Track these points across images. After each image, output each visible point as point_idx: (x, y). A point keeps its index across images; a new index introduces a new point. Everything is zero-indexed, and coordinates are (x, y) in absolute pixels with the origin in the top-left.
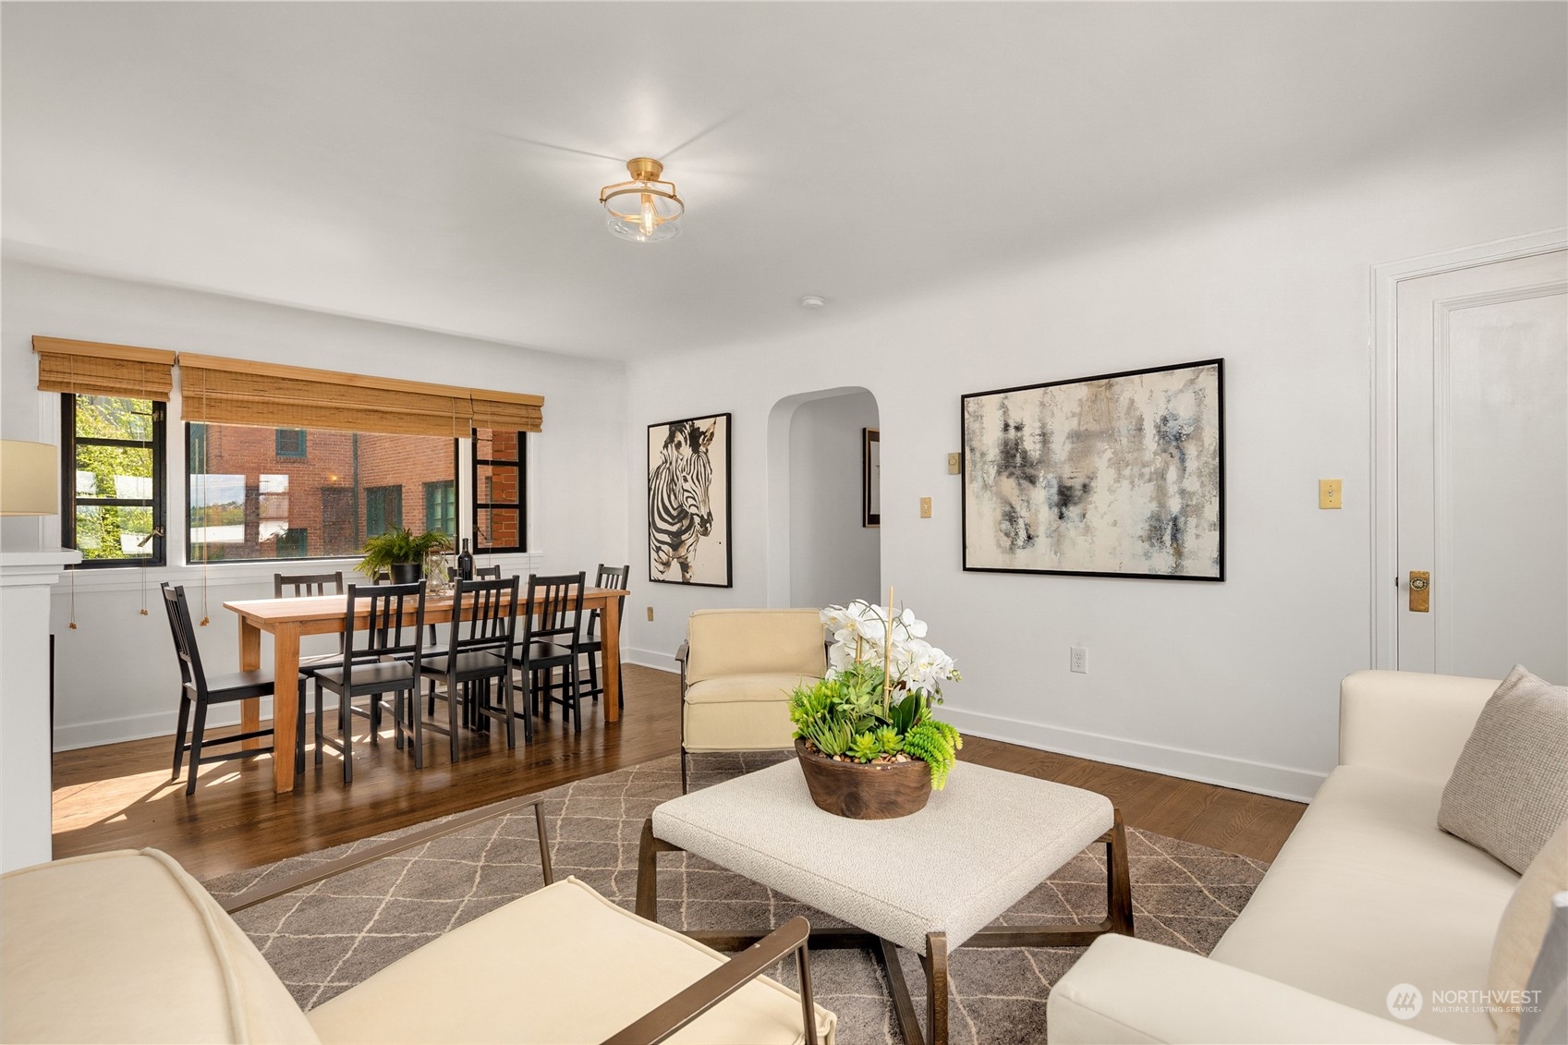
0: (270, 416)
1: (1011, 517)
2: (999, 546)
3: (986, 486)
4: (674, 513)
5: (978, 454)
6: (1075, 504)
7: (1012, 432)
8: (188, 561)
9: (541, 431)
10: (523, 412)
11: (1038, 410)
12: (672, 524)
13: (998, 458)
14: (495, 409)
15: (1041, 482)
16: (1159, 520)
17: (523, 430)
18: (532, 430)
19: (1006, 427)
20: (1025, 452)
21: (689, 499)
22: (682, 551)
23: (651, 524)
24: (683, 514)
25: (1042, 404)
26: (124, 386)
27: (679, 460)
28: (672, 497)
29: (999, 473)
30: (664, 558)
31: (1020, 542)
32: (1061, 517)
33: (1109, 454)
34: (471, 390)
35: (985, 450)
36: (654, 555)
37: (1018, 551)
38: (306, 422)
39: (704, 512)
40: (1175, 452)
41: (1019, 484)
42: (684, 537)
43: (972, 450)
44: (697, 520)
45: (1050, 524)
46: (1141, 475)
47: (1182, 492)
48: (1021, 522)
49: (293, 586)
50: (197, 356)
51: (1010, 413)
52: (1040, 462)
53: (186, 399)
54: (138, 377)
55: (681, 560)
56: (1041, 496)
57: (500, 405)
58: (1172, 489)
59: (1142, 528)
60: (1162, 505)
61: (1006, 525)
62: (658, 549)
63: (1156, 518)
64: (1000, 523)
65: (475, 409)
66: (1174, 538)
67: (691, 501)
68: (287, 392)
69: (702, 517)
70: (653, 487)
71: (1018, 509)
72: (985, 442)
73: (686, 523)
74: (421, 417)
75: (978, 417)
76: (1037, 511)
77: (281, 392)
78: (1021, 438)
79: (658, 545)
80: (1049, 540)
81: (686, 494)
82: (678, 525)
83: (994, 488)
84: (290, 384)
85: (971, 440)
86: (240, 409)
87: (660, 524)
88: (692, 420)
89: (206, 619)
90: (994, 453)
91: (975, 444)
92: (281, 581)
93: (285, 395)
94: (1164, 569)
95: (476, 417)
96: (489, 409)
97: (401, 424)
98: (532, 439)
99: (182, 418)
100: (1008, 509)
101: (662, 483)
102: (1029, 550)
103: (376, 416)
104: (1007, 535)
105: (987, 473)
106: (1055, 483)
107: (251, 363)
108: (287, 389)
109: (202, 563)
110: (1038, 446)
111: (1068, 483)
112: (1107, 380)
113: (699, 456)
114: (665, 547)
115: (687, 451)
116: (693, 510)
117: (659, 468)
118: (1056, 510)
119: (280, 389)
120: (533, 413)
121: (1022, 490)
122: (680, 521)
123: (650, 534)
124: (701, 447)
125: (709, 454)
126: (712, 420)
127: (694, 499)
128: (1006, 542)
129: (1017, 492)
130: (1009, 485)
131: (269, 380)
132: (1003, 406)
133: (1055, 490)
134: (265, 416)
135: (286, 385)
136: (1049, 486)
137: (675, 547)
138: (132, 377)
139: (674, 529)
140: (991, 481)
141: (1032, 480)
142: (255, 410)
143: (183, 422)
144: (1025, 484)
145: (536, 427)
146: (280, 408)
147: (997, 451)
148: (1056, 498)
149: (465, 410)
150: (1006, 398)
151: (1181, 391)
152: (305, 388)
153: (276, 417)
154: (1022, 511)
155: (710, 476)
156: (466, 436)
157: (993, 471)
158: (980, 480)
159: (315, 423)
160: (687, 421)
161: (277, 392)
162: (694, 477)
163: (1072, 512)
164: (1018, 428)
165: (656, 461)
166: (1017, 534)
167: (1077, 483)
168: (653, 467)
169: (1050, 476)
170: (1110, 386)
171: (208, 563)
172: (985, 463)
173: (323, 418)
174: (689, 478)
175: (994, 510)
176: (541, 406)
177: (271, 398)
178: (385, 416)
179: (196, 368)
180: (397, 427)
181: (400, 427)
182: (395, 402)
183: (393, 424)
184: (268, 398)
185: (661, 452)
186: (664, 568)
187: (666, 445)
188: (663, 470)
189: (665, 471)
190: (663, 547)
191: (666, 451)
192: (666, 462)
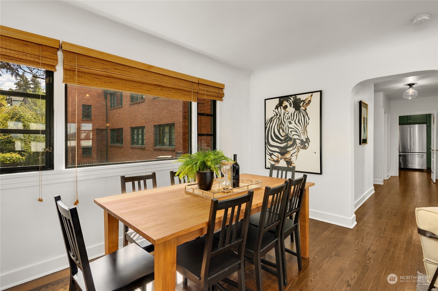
0: (111, 84)
4: (283, 138)
8: (66, 167)
9: (223, 100)
12: (281, 143)
14: (207, 89)
17: (215, 99)
18: (219, 100)
21: (292, 132)
22: (288, 156)
23: (267, 143)
24: (287, 139)
26: (29, 59)
27: (286, 114)
28: (281, 131)
30: (275, 158)
34: (199, 79)
36: (268, 157)
38: (128, 89)
39: (303, 138)
42: (288, 150)
44: (298, 142)
49: (131, 182)
50: (72, 45)
53: (65, 70)
54: (37, 53)
55: (286, 160)
57: (209, 87)
62: (271, 155)
65: (200, 88)
67: (293, 133)
68: (120, 71)
69: (302, 141)
70: (268, 126)
73: (290, 143)
74: (178, 90)
77: (117, 71)
79: (271, 152)
81: (290, 130)
82: (285, 144)
84: (121, 67)
86: (95, 79)
87: (272, 143)
88: (295, 95)
89: (77, 200)
92: (125, 180)
93: (119, 73)
95: (200, 91)
96: (205, 88)
97: (170, 93)
98: (218, 103)
99: (64, 82)
101: (275, 124)
103: (159, 88)
107: (102, 53)
108: (120, 70)
109: (75, 167)
113: (300, 112)
114: (276, 154)
115: (291, 110)
116: (296, 137)
117: (272, 118)
119: (116, 69)
120: (221, 92)
122: (287, 142)
123: (265, 147)
124: (302, 107)
125: (307, 111)
126: (311, 94)
127: (296, 132)
131: (111, 64)
134: (108, 84)
135: (119, 68)
137: (283, 154)
138: (34, 52)
139: (282, 145)
143: (64, 84)
145: (221, 96)
146: (116, 80)
149: (196, 88)
152: (128, 70)
153: (113, 85)
155: (308, 121)
156: (194, 101)
159: (132, 90)
160: (291, 96)
161: (115, 71)
162: (297, 122)
165: (270, 114)
168: (268, 117)
171: (78, 167)
173: (136, 88)
174: (293, 122)
176: (223, 89)
177: (112, 74)
178: (163, 88)
179: (72, 52)
180: (168, 94)
181: (170, 95)
182: (168, 82)
183: (167, 93)
184: (110, 74)
185: (274, 111)
186: (275, 163)
187: (277, 108)
188: (275, 119)
189: (276, 119)
190: (274, 153)
191: (276, 110)
192: (277, 115)
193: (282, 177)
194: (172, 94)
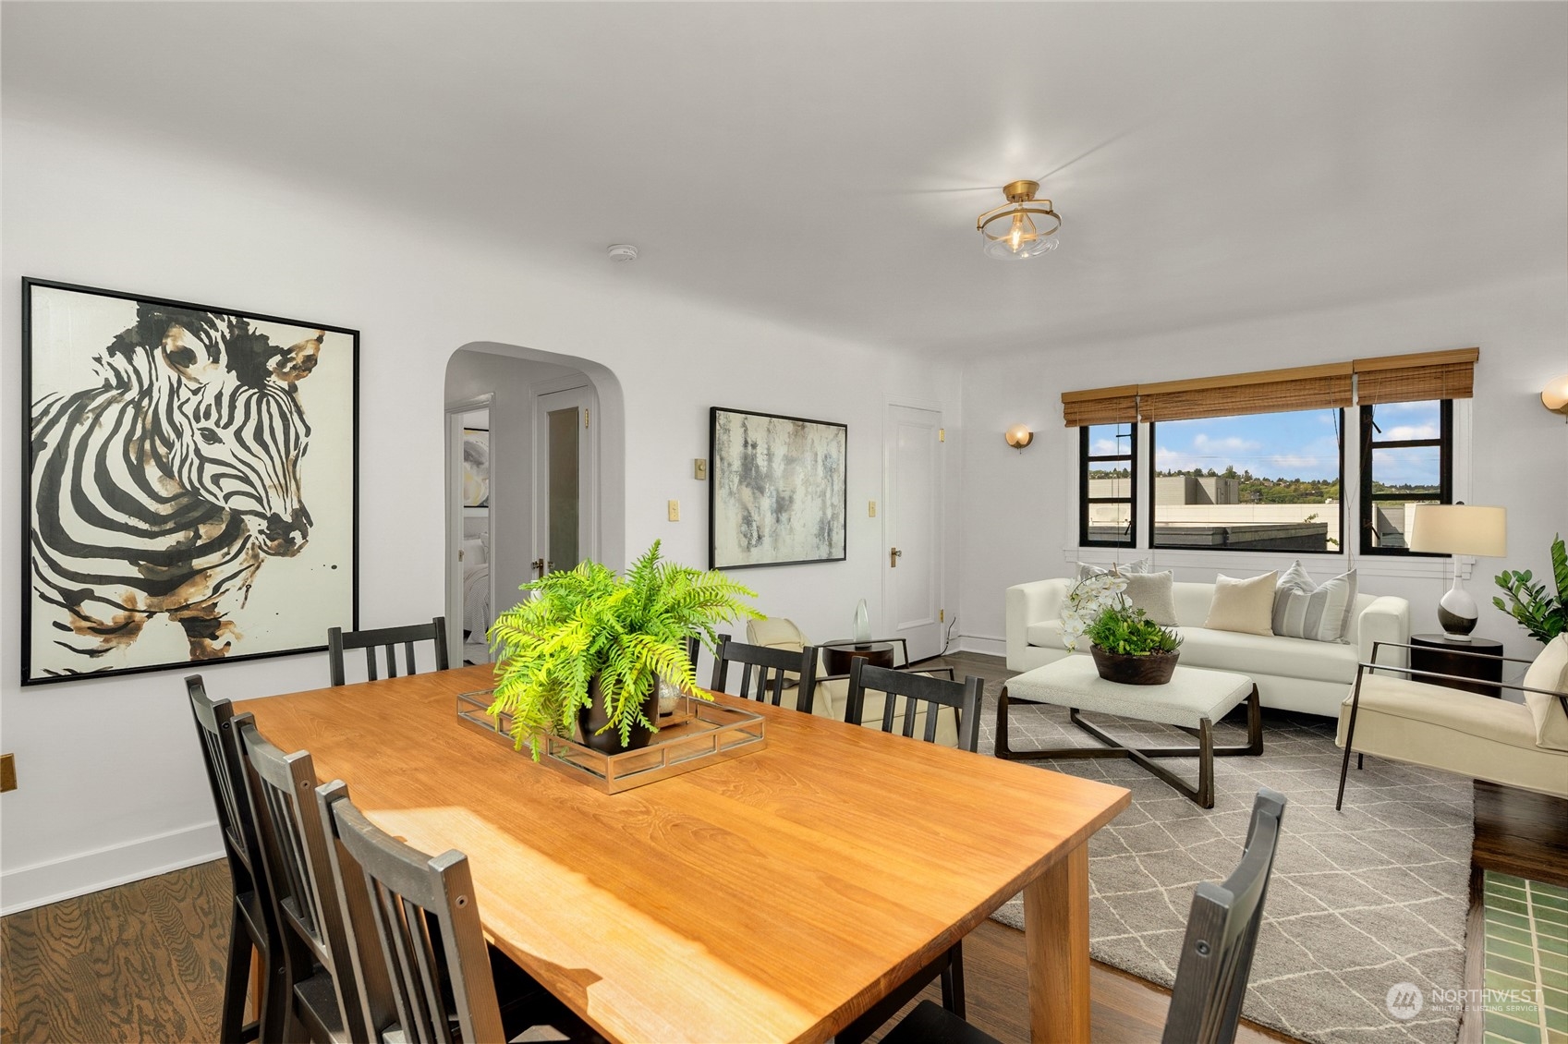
1: (747, 520)
2: (740, 546)
3: (731, 493)
4: (165, 510)
5: (726, 464)
6: (786, 511)
7: (750, 448)
11: (765, 434)
12: (152, 535)
13: (740, 469)
15: (767, 493)
16: (823, 523)
19: (746, 443)
20: (757, 467)
21: (223, 482)
22: (195, 594)
23: (39, 535)
24: (193, 509)
25: (768, 430)
27: (184, 394)
28: (152, 472)
29: (740, 482)
30: (107, 614)
31: (754, 542)
32: (778, 521)
33: (802, 476)
35: (731, 461)
36: (46, 613)
37: (752, 549)
39: (281, 507)
40: (829, 477)
41: (754, 493)
42: (198, 563)
43: (722, 459)
44: (254, 525)
45: (771, 526)
46: (816, 492)
47: (832, 505)
48: (754, 524)
51: (749, 432)
52: (767, 476)
55: (186, 614)
56: (767, 503)
58: (828, 503)
59: (815, 530)
60: (824, 513)
61: (744, 528)
62: (74, 600)
63: (822, 521)
64: (741, 526)
66: (829, 535)
67: (229, 485)
69: (274, 520)
70: (52, 440)
71: (753, 514)
72: (731, 454)
73: (208, 532)
75: (727, 431)
76: (764, 515)
78: (755, 455)
79: (76, 587)
80: (771, 539)
81: (210, 469)
82: (180, 536)
83: (737, 495)
85: (721, 450)
87: (82, 531)
88: (239, 315)
90: (737, 465)
91: (724, 454)
94: (824, 556)
100: (746, 513)
101: (106, 432)
102: (759, 547)
104: (745, 536)
105: (732, 482)
106: (774, 493)
110: (766, 463)
111: (782, 495)
112: (801, 423)
113: (262, 396)
115: (216, 377)
116: (239, 503)
117: (86, 396)
118: (775, 515)
121: (755, 498)
122: (192, 525)
124: (274, 377)
125: (301, 397)
126: (315, 333)
127: (246, 480)
128: (744, 542)
129: (752, 499)
130: (747, 493)
132: (744, 425)
133: (774, 500)
136: (771, 496)
139: (162, 544)
140: (735, 489)
141: (761, 490)
144: (758, 494)
147: (739, 463)
148: (775, 506)
150: (746, 419)
151: (832, 440)
154: (755, 517)
155: (303, 440)
157: (736, 480)
158: (727, 487)
162: (248, 434)
163: (784, 517)
164: (754, 446)
166: (751, 535)
167: (786, 495)
169: (772, 488)
170: (803, 427)
172: (731, 472)
174: (227, 435)
175: (737, 514)
186: (106, 641)
190: (99, 590)
193: (392, 674)
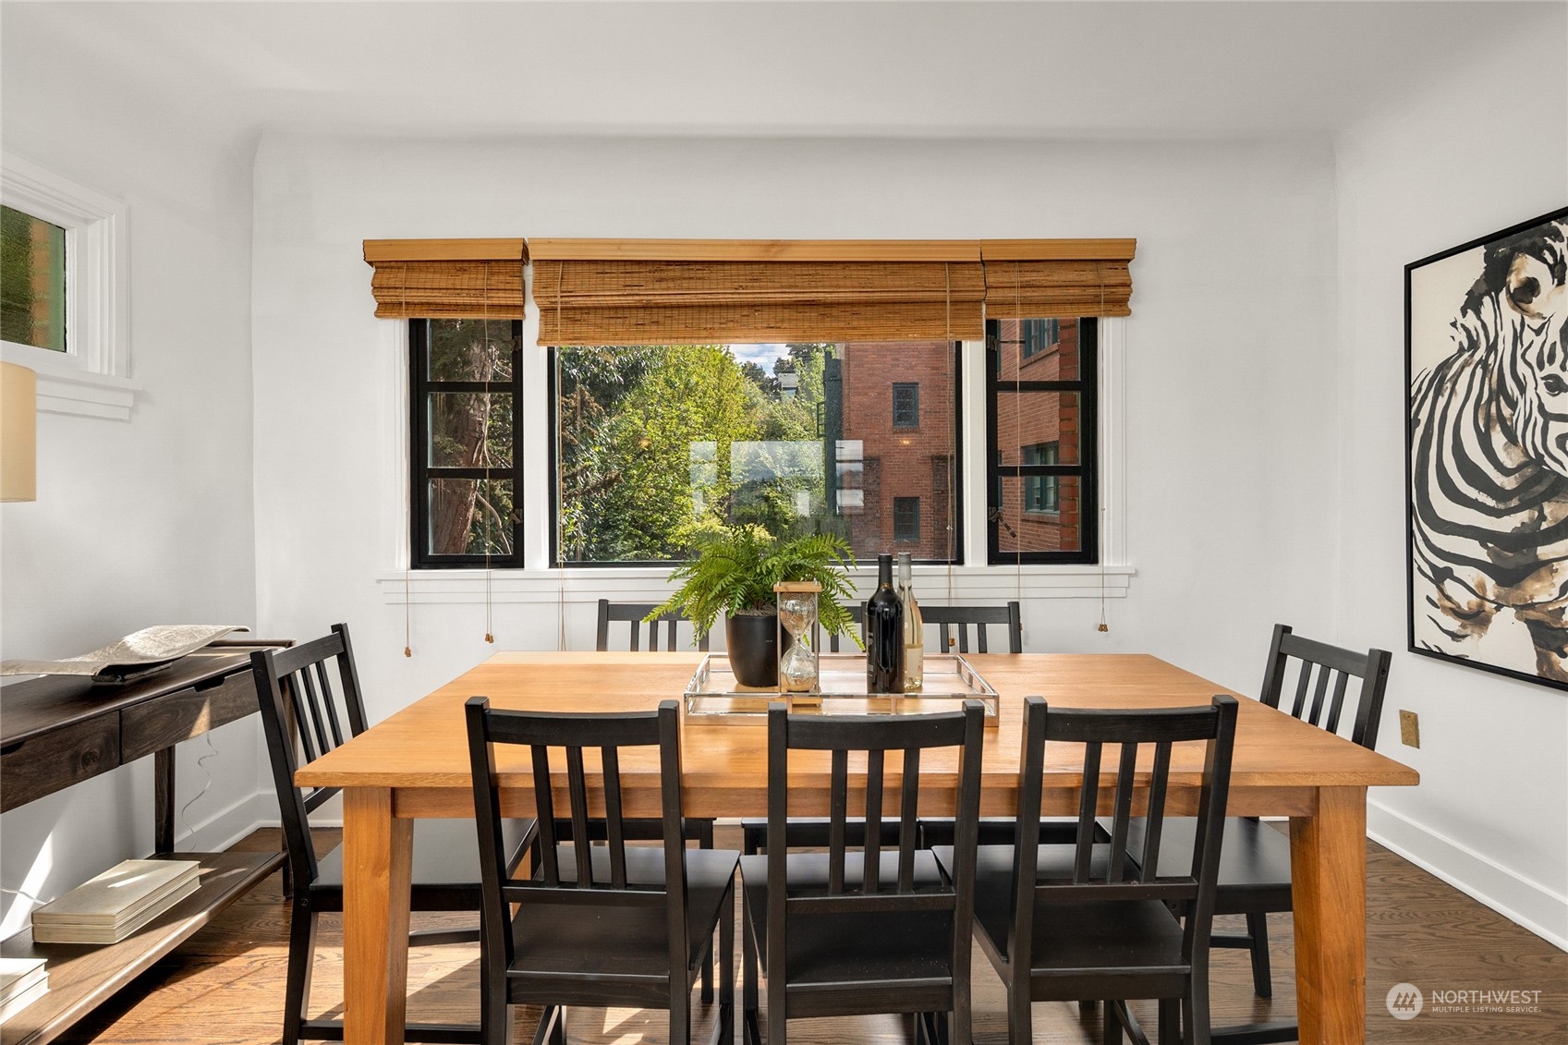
0: (654, 328)
4: (1508, 482)
8: (553, 563)
9: (1128, 313)
10: (1089, 276)
12: (1499, 514)
14: (1029, 277)
17: (1091, 315)
18: (1108, 314)
22: (1541, 591)
23: (1417, 509)
24: (1539, 485)
26: (467, 300)
27: (1528, 336)
28: (1497, 437)
30: (1465, 600)
34: (983, 243)
36: (1424, 587)
38: (704, 333)
42: (1544, 553)
50: (549, 242)
53: (547, 311)
54: (479, 284)
55: (1533, 614)
57: (1041, 266)
62: (1440, 576)
65: (991, 280)
68: (671, 284)
73: (1556, 512)
74: (890, 307)
77: (664, 285)
79: (1441, 563)
81: (1556, 428)
82: (1522, 517)
84: (677, 272)
86: (612, 321)
87: (1444, 507)
93: (668, 289)
95: (992, 295)
96: (1015, 277)
97: (855, 324)
98: (1109, 330)
99: (543, 342)
107: (620, 244)
108: (673, 279)
114: (1469, 574)
115: (1561, 302)
117: (1446, 365)
119: (661, 280)
120: (1112, 277)
122: (1531, 505)
123: (1410, 534)
131: (650, 268)
134: (647, 328)
135: (671, 274)
137: (1508, 577)
138: (473, 284)
139: (1507, 525)
142: (633, 321)
143: (544, 350)
145: (1119, 302)
146: (669, 313)
149: (970, 283)
152: (700, 274)
153: (661, 328)
156: (974, 335)
159: (717, 334)
161: (657, 285)
165: (1434, 346)
168: (1425, 363)
173: (731, 325)
176: (1129, 261)
177: (650, 298)
178: (828, 311)
179: (552, 260)
180: (848, 328)
181: (854, 328)
182: (841, 283)
183: (842, 325)
184: (645, 298)
185: (1454, 324)
187: (1473, 303)
188: (1462, 368)
189: (1468, 371)
191: (1471, 320)
192: (1474, 345)
194: (862, 323)
